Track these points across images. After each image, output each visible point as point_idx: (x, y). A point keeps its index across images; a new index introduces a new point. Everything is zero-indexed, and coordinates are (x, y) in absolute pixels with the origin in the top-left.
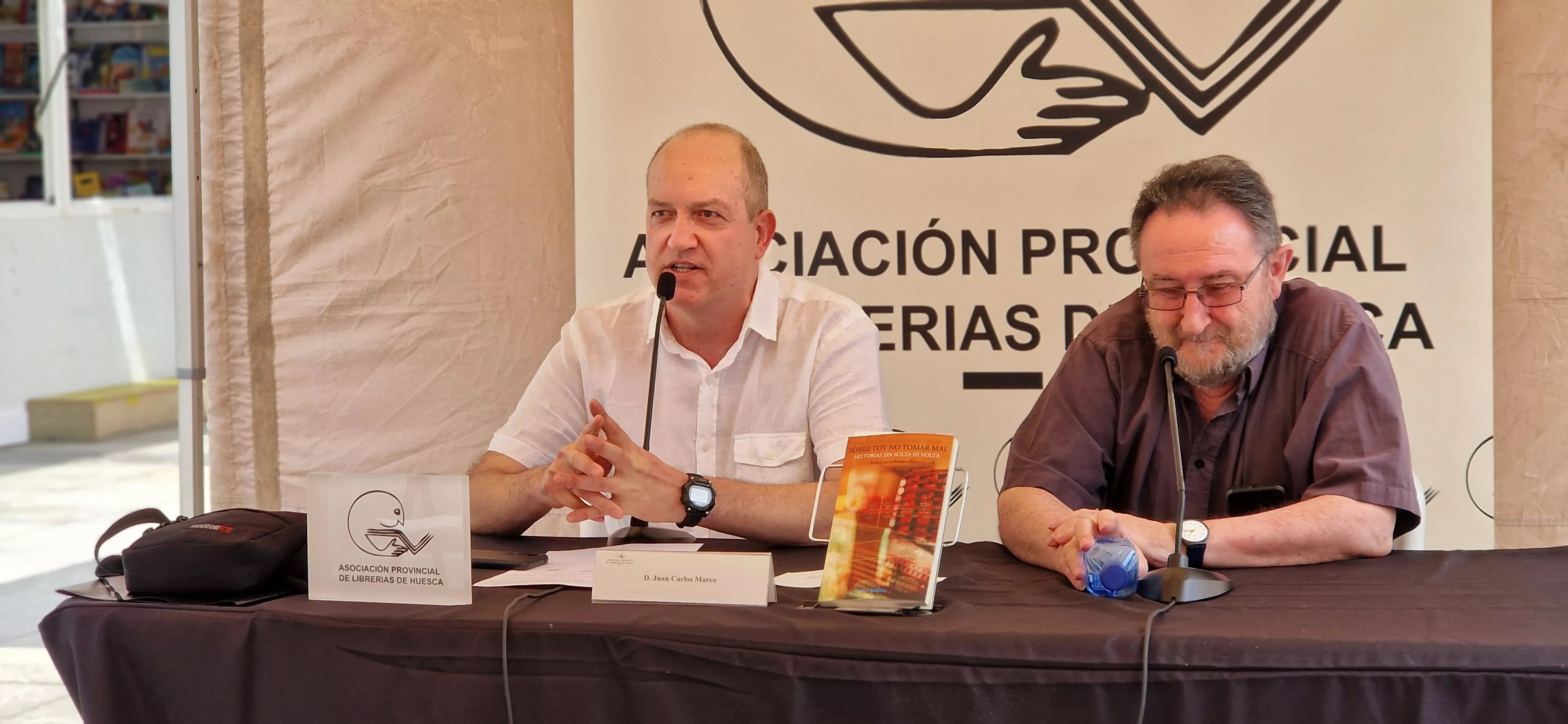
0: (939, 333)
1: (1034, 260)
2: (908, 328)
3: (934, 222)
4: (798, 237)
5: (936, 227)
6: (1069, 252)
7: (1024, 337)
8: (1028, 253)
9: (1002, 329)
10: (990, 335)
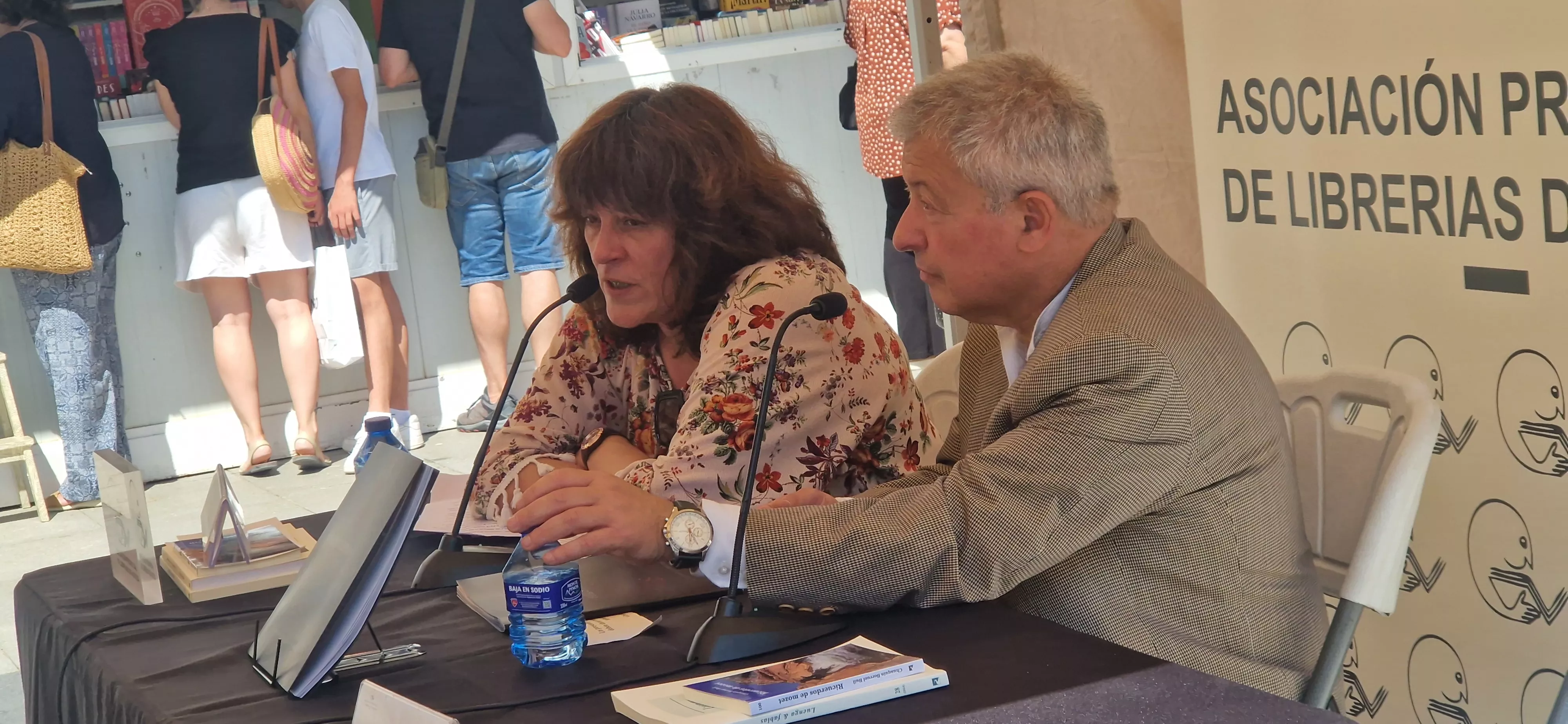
0: (1440, 211)
1: (1513, 114)
2: (1418, 205)
3: (1430, 62)
4: (1330, 81)
5: (1432, 71)
6: (1543, 104)
7: (1509, 223)
8: (1509, 107)
9: (1493, 212)
10: (1481, 219)
